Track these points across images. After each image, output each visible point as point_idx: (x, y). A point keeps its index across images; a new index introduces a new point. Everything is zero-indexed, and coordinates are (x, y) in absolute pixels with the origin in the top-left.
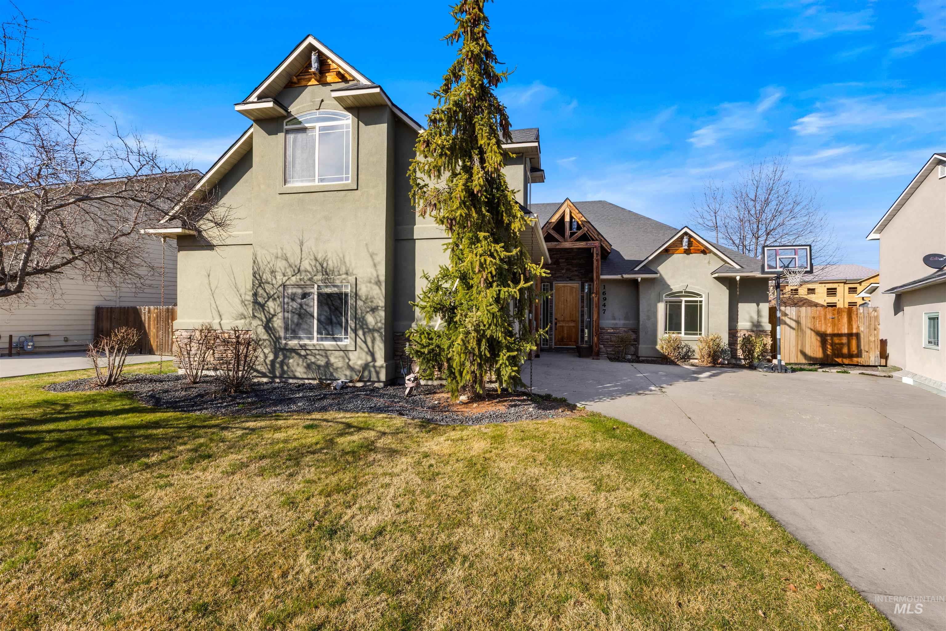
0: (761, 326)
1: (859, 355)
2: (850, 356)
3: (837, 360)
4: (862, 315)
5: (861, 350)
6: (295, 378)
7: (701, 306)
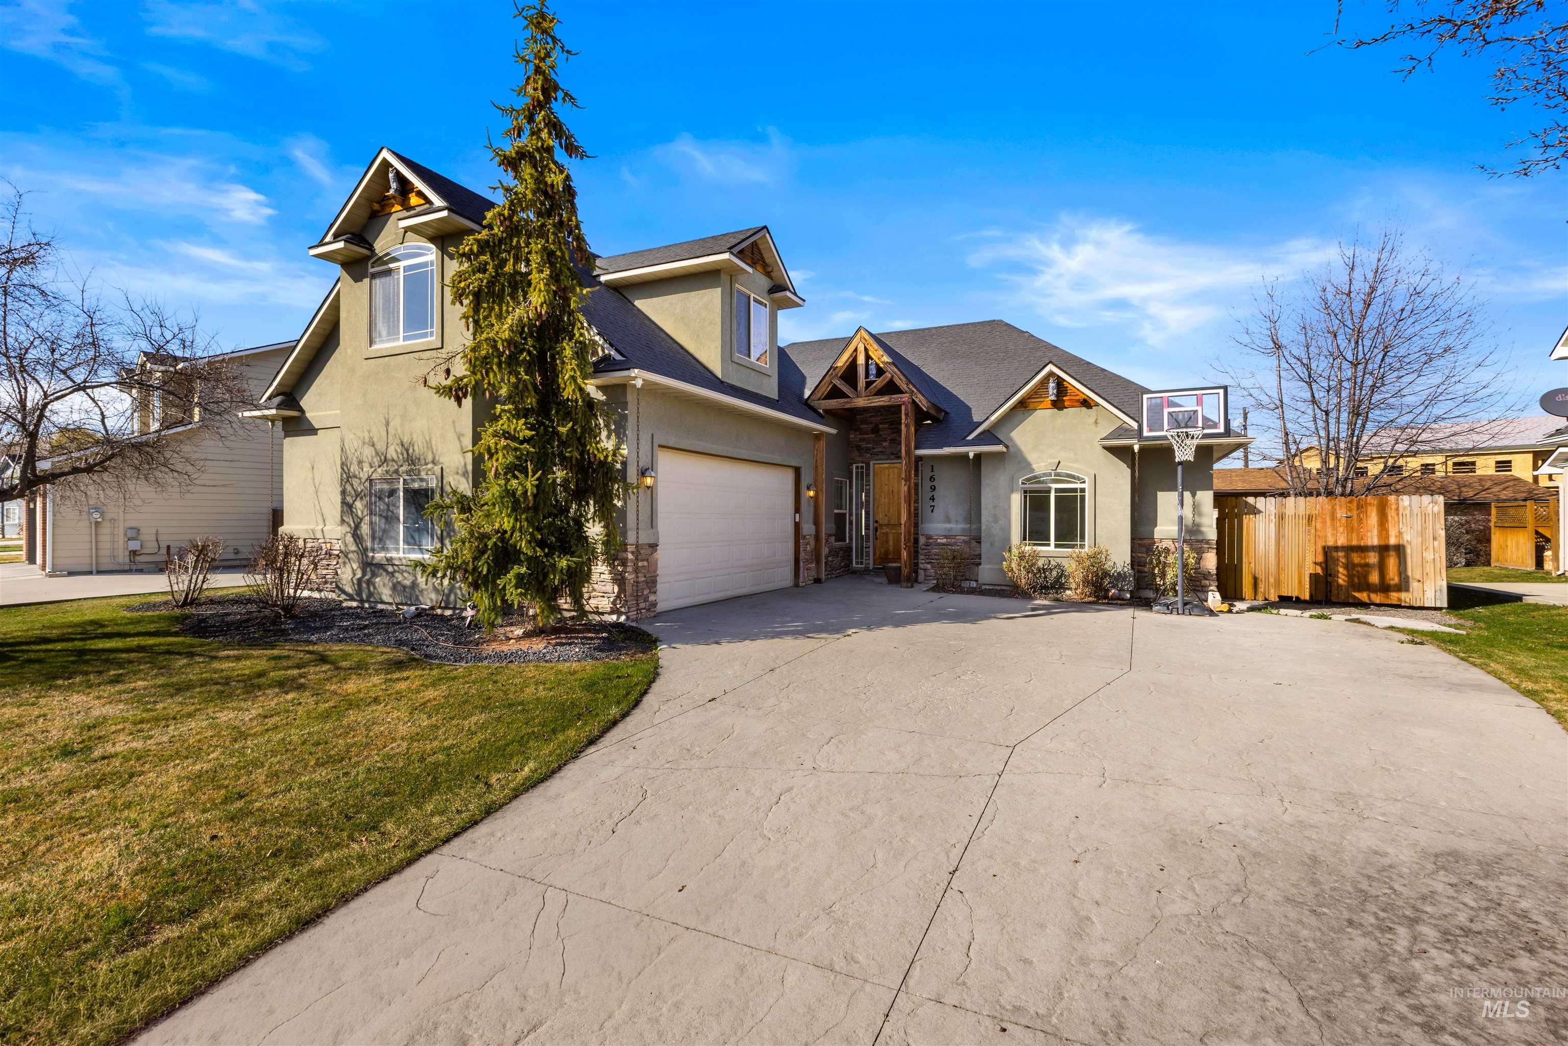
0: (1199, 532)
1: (1403, 585)
2: (1385, 588)
3: (1357, 595)
4: (1408, 512)
5: (1407, 577)
6: (382, 602)
7: (1083, 498)
